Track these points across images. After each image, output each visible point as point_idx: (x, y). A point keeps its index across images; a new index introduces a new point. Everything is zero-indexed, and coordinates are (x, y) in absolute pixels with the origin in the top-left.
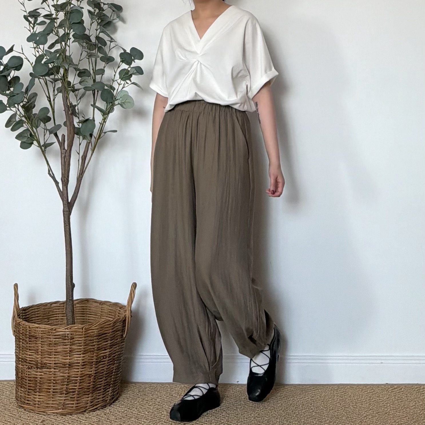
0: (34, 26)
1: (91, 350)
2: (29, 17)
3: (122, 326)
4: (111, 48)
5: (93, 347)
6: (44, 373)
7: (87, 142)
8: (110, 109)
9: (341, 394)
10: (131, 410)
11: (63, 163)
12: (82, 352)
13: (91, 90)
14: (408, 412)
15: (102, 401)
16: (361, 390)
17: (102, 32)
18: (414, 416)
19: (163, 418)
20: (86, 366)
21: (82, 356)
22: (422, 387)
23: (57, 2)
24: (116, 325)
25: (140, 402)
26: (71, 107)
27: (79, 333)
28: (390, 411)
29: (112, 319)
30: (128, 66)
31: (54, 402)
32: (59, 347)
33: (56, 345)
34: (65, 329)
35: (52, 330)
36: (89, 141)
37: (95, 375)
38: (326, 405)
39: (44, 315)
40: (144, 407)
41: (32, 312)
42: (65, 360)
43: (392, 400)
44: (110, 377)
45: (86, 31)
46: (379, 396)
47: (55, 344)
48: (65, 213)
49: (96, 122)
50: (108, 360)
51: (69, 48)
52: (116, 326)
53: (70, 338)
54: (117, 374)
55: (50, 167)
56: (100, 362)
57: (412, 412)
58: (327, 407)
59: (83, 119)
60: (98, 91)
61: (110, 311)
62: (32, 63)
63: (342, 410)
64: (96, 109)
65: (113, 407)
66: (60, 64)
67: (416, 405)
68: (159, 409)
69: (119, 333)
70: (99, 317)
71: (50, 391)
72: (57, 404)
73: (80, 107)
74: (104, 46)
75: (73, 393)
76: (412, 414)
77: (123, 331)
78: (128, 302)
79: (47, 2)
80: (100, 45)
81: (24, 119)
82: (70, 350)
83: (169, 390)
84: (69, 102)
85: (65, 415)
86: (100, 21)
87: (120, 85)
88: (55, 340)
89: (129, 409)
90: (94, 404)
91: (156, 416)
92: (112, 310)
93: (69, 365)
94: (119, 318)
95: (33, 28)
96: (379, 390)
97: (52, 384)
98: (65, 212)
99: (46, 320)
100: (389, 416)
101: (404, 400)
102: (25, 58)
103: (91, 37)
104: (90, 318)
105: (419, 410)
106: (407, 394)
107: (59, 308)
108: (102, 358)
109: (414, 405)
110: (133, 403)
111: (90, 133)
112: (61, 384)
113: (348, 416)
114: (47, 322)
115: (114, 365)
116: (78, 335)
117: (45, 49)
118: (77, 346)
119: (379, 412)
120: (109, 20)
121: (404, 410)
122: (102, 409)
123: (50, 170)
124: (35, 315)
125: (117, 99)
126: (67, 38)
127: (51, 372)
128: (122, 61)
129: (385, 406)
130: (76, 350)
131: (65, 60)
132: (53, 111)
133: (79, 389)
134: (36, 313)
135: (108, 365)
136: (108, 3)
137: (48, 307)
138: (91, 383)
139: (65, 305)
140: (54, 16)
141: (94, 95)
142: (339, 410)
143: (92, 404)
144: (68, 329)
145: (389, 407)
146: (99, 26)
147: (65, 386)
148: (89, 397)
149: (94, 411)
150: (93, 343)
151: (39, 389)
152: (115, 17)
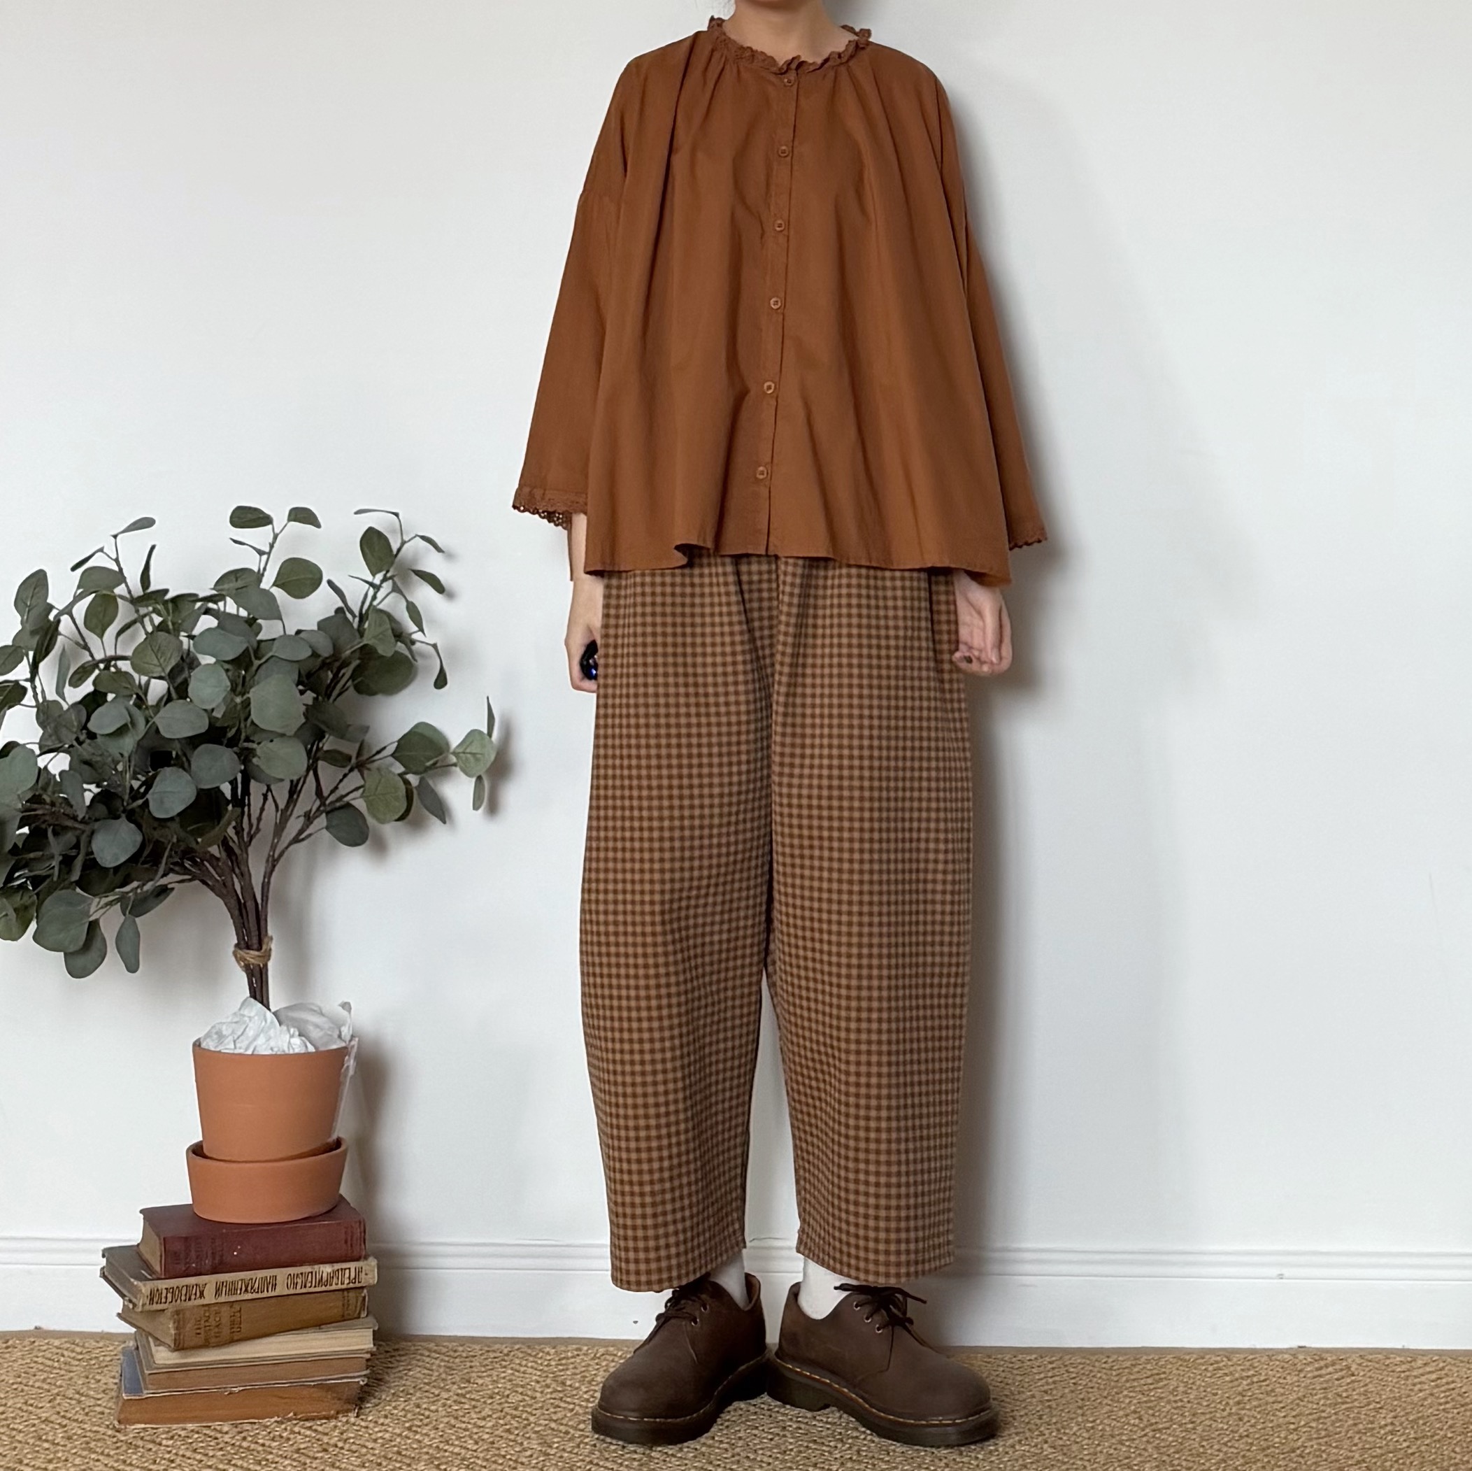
9: (1142, 1382)
10: (416, 1432)
16: (1211, 1368)
18: (1386, 1461)
19: (524, 1460)
22: (1420, 1363)
25: (450, 1407)
28: (1309, 1444)
38: (1092, 1421)
40: (461, 1421)
43: (1318, 1404)
46: (1273, 1391)
58: (1092, 1428)
63: (1145, 1439)
65: (354, 1424)
67: (1396, 1423)
68: (516, 1432)
83: (553, 1363)
89: (409, 1429)
91: (504, 1457)
96: (1273, 1370)
100: (1302, 1461)
101: (1356, 1404)
105: (1405, 1440)
106: (1366, 1385)
109: (1389, 1421)
110: (426, 1409)
113: (1165, 1458)
119: (1268, 1447)
121: (1356, 1440)
129: (1292, 1427)
142: (1135, 1436)
145: (1303, 1430)
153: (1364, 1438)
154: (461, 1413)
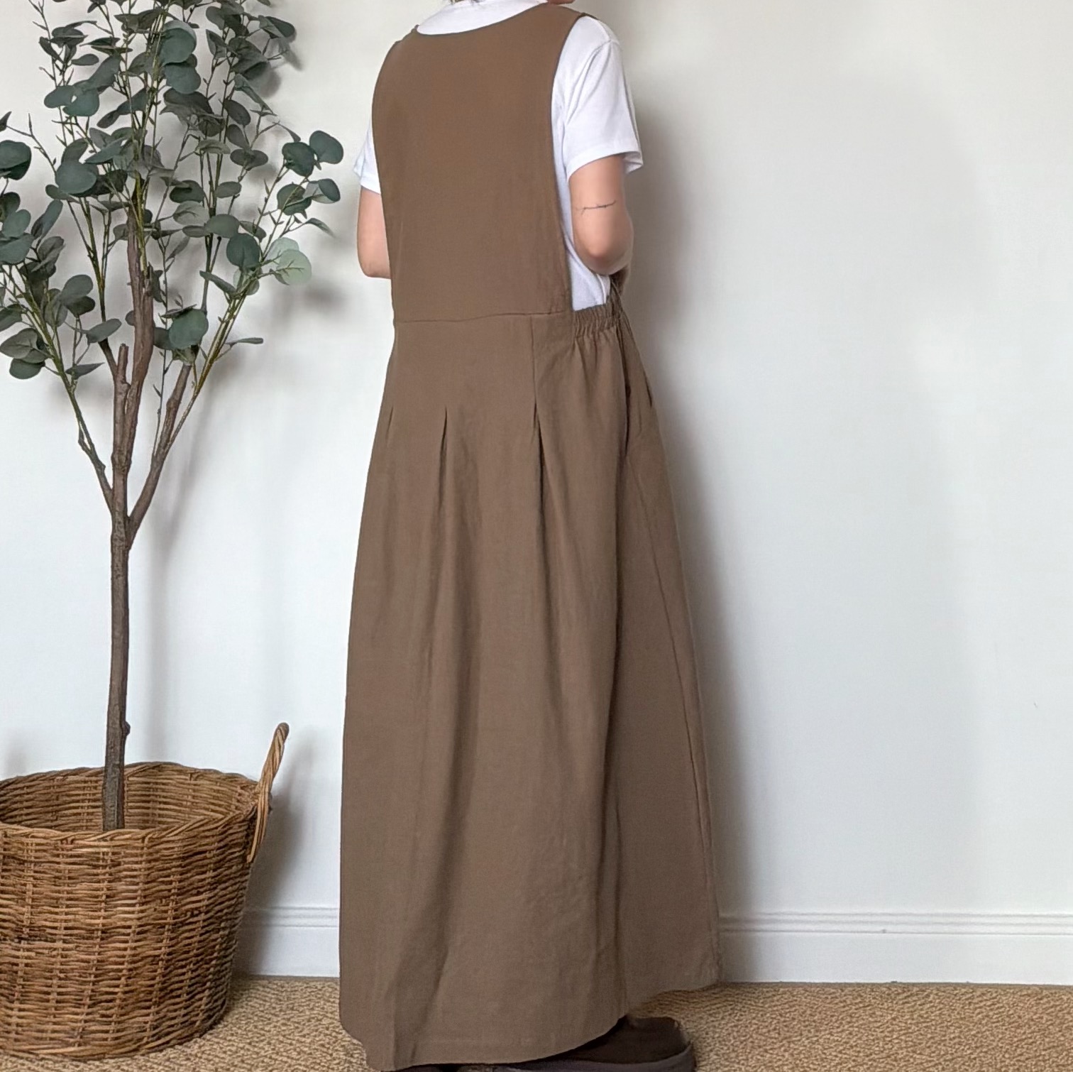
0: (66, 67)
1: (161, 894)
2: (55, 42)
3: (245, 833)
4: (260, 131)
5: (169, 887)
6: (37, 953)
7: (184, 366)
8: (249, 286)
9: (780, 1007)
10: (255, 1046)
11: (119, 418)
12: (139, 898)
13: (201, 236)
14: (942, 1053)
15: (182, 1023)
16: (829, 997)
17: (239, 89)
18: (956, 1063)
19: (335, 1067)
20: (149, 934)
21: (137, 908)
22: (978, 993)
23: (131, 7)
24: (231, 831)
25: (280, 1028)
26: (148, 277)
27: (135, 851)
28: (900, 1052)
29: (221, 816)
30: (302, 178)
31: (57, 1027)
32: (78, 886)
33: (72, 881)
34: (99, 840)
35: (64, 841)
36: (188, 364)
37: (170, 957)
38: (745, 1036)
39: (47, 804)
40: (288, 1039)
41: (16, 796)
42: (91, 919)
43: (906, 1023)
44: (206, 963)
45: (200, 87)
46: (874, 1013)
47: (70, 878)
48: (117, 544)
49: (208, 317)
50: (204, 921)
51: (153, 126)
52: (231, 834)
53: (109, 862)
54: (225, 957)
55: (84, 426)
56: (183, 924)
57: (952, 1054)
58: (745, 1041)
59: (179, 307)
60: (220, 239)
61: (214, 794)
62: (55, 161)
63: (783, 1049)
64: (211, 284)
65: (208, 1040)
66: (128, 167)
67: (962, 1037)
68: (327, 1046)
69: (235, 852)
70: (187, 809)
71: (51, 997)
72: (65, 1032)
73: (169, 279)
74: (244, 127)
75: (111, 1004)
76: (953, 1059)
77: (247, 845)
78: (265, 773)
79: (103, 6)
80: (235, 123)
81: (23, 301)
82: (109, 893)
84: (145, 264)
85: (84, 1059)
86: (236, 60)
87: (279, 226)
88: (70, 867)
89: (250, 1044)
90: (160, 1032)
92: (222, 792)
93: (103, 932)
94: (238, 812)
95: (62, 72)
96: (874, 998)
97: (55, 981)
98: (116, 540)
99: (50, 815)
101: (934, 1023)
102: (35, 147)
103: (210, 102)
104: (161, 812)
105: (968, 1049)
106: (940, 1009)
107: (86, 785)
108: (189, 914)
109: (957, 1035)
110: (262, 1029)
111: (194, 343)
112: (77, 981)
113: (797, 1062)
114: (52, 821)
115: (218, 932)
116: (133, 855)
117: (90, 126)
118: (127, 885)
119: (871, 1054)
120: (261, 60)
121: (933, 1049)
122: (180, 1044)
123: (83, 433)
124: (21, 802)
125: (266, 260)
126: (149, 101)
127: (55, 949)
128: (288, 166)
129: (888, 1039)
130: (124, 894)
131: (140, 156)
132: (101, 282)
133: (125, 993)
134: (26, 797)
135: (203, 931)
136: (260, 16)
137: (55, 783)
138: (158, 978)
139: (102, 778)
140: (119, 44)
141: (209, 247)
142: (776, 1046)
143: (157, 1031)
144: (106, 841)
145: (896, 1041)
146: (233, 74)
147: (91, 986)
148: (148, 1015)
149: (161, 1051)
150: (169, 876)
151: (21, 992)
152: (276, 53)
153: (939, 1047)
154: (287, 1032)
